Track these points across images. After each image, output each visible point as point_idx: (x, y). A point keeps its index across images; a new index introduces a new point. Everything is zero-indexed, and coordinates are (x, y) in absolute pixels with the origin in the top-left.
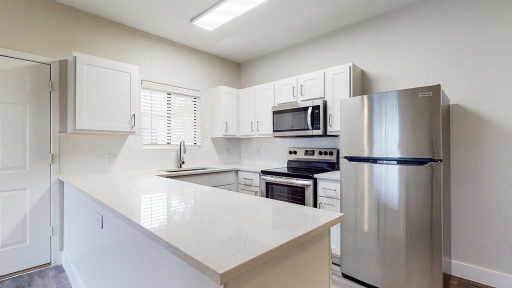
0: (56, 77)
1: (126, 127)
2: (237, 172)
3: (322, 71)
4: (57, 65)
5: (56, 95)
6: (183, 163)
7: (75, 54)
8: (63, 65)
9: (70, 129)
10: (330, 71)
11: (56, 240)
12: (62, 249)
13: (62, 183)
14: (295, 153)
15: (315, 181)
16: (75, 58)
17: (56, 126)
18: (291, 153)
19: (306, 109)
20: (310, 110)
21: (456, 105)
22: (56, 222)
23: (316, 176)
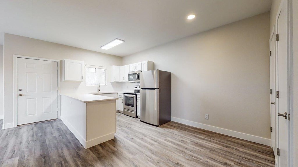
0: (59, 66)
1: (80, 80)
2: (118, 93)
3: (141, 62)
4: (59, 62)
5: (59, 71)
6: (100, 90)
7: (64, 59)
8: (61, 62)
9: (63, 80)
10: (143, 62)
11: (59, 112)
12: (61, 115)
13: (61, 95)
14: (136, 87)
15: (136, 95)
16: (65, 60)
17: (59, 80)
18: (135, 87)
19: (136, 74)
20: (137, 74)
21: (173, 73)
22: (59, 107)
23: (136, 94)
